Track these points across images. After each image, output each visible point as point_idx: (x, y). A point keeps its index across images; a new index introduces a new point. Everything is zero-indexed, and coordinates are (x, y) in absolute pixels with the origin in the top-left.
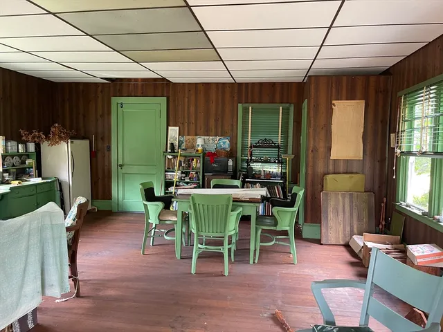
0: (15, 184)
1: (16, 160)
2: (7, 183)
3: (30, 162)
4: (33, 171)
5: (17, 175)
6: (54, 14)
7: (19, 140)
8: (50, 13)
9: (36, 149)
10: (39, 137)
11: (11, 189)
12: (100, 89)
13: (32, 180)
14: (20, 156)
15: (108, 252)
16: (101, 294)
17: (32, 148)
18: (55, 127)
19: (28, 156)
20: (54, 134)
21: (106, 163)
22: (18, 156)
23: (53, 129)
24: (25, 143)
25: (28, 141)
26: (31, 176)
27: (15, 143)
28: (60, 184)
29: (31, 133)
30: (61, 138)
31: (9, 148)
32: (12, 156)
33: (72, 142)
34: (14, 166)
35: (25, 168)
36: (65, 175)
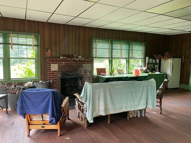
0: (150, 73)
1: (152, 65)
2: (148, 73)
3: (157, 66)
4: (157, 69)
5: (152, 70)
6: (162, 15)
7: (154, 58)
8: (161, 14)
9: (159, 61)
10: (161, 57)
11: (148, 75)
12: (188, 36)
13: (156, 72)
14: (154, 64)
15: (179, 104)
16: (169, 116)
17: (158, 61)
18: (166, 53)
19: (156, 64)
20: (166, 56)
21: (188, 69)
22: (152, 64)
23: (165, 54)
24: (156, 60)
25: (156, 59)
26: (156, 71)
27: (152, 59)
28: (166, 75)
29: (158, 56)
30: (168, 58)
31: (150, 61)
32: (151, 64)
33: (173, 59)
34: (151, 67)
35: (155, 68)
36: (169, 72)
